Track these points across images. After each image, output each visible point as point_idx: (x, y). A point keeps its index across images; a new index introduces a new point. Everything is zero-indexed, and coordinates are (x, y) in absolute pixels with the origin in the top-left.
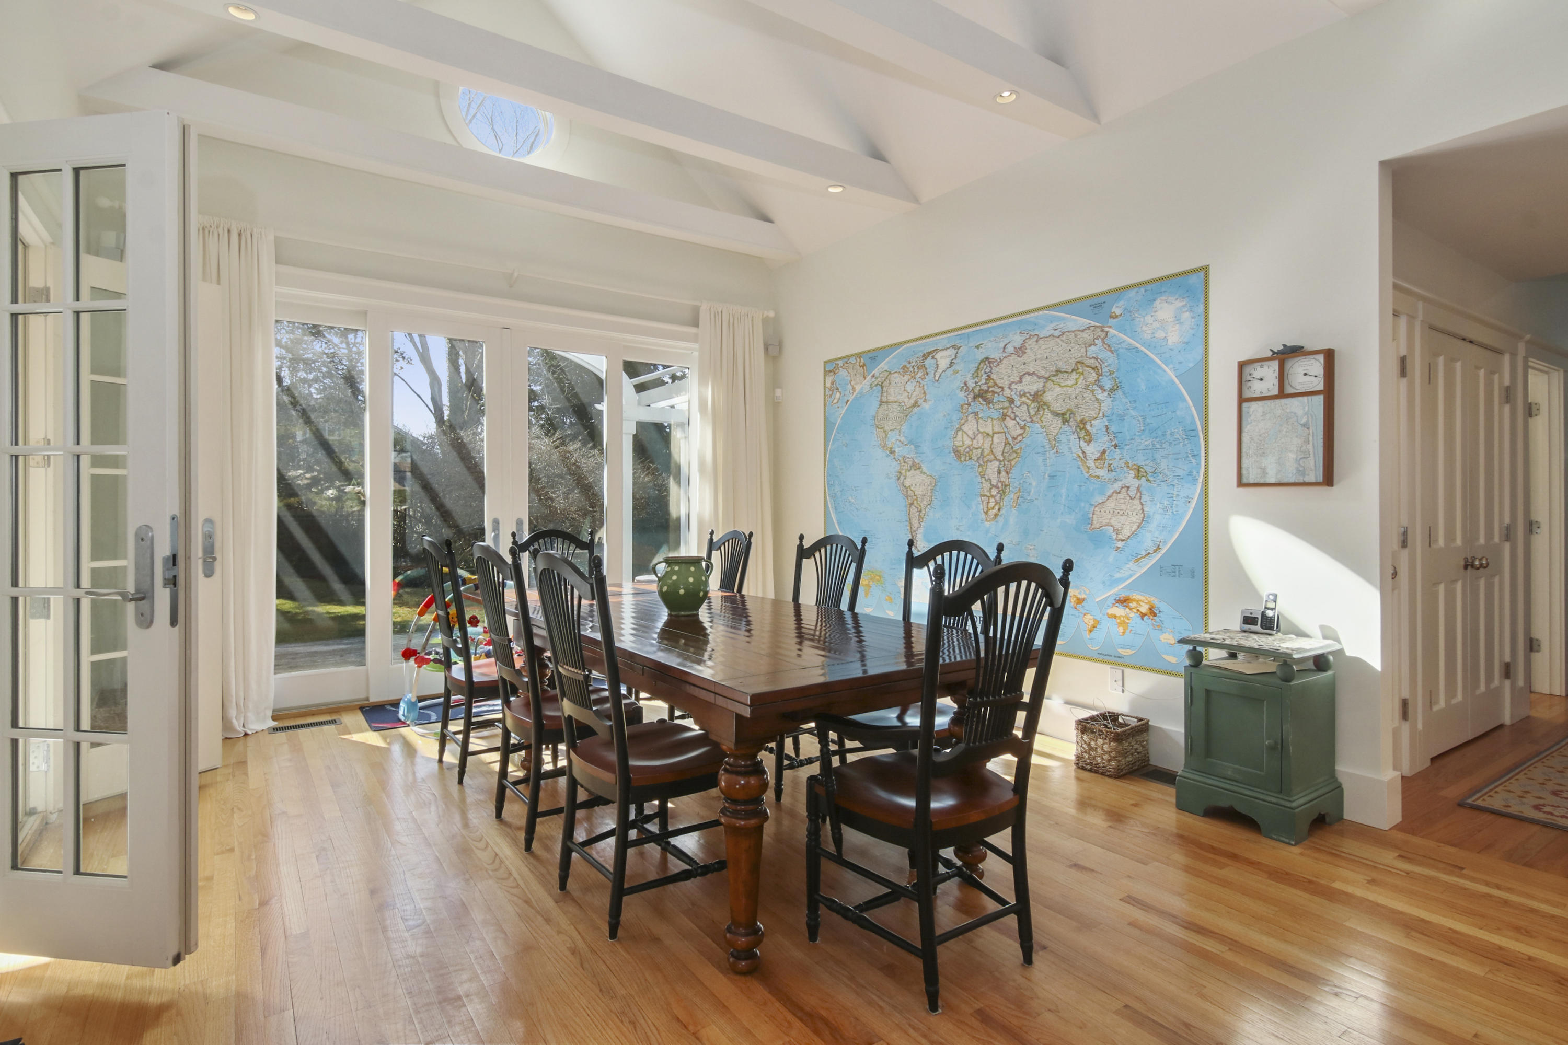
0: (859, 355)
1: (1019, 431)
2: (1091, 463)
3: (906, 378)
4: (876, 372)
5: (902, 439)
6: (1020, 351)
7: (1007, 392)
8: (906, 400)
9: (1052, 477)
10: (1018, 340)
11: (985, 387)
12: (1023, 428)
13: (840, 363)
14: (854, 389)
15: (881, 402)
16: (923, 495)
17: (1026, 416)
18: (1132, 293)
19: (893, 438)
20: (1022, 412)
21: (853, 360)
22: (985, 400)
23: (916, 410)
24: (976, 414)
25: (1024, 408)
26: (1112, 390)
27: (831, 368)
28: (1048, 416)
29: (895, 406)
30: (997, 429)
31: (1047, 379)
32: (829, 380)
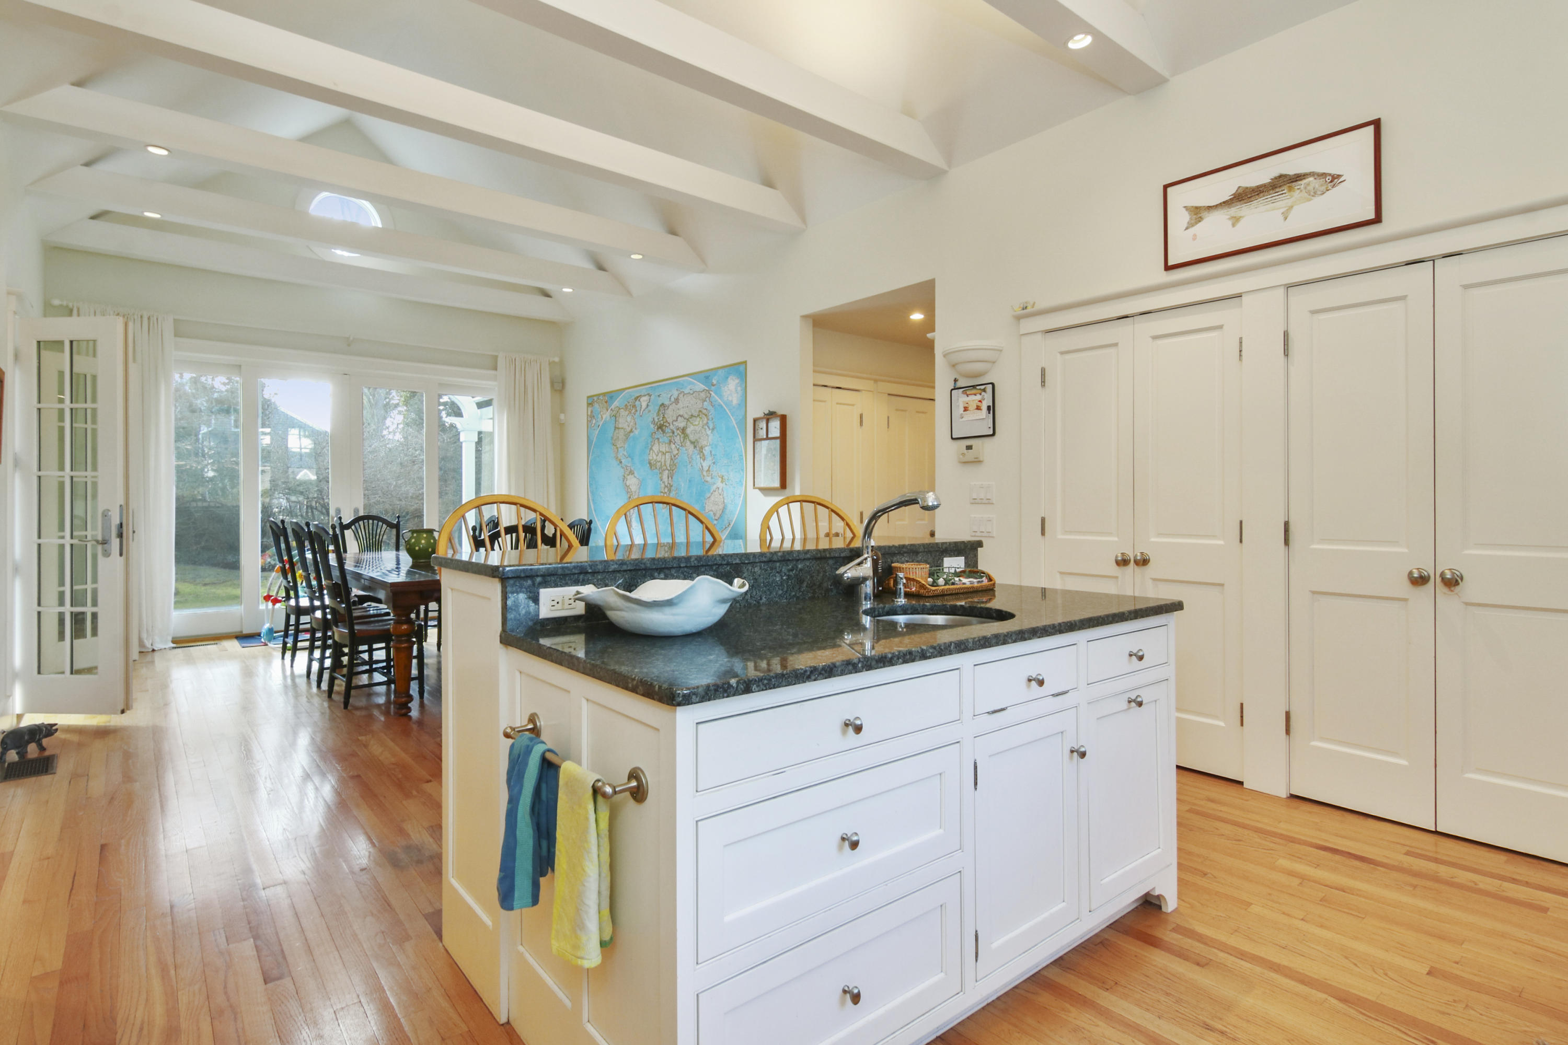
0: (604, 394)
1: (676, 452)
2: (705, 473)
3: (627, 412)
4: (613, 407)
5: (625, 453)
6: (677, 401)
7: (671, 426)
8: (627, 427)
9: (690, 481)
10: (676, 394)
11: (662, 422)
12: (678, 450)
13: (595, 398)
14: (602, 417)
15: (616, 428)
16: (635, 492)
17: (679, 442)
18: (720, 372)
19: (621, 453)
20: (677, 439)
21: (601, 398)
22: (662, 430)
23: (632, 435)
24: (658, 439)
25: (678, 436)
26: (713, 429)
27: (591, 401)
28: (688, 443)
29: (622, 430)
30: (667, 450)
31: (688, 420)
32: (590, 409)
